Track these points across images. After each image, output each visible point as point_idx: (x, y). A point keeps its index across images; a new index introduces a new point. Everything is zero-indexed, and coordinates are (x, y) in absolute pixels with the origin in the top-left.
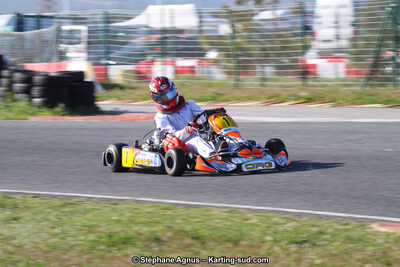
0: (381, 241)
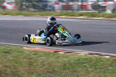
0: (27, 52)
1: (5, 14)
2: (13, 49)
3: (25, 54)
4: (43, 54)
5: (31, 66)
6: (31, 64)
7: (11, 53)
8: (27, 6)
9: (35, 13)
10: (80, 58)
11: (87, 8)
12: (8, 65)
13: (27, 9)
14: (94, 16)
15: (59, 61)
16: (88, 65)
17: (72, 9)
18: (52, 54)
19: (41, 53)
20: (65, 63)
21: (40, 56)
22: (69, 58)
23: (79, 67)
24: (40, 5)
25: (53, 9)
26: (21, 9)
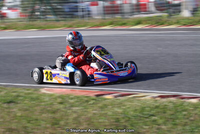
1: (5, 29)
2: (21, 94)
3: (43, 103)
4: (77, 102)
5: (56, 126)
6: (55, 123)
7: (19, 102)
8: (43, 12)
9: (57, 24)
10: (145, 106)
11: (147, 10)
12: (13, 127)
13: (42, 17)
14: (162, 24)
15: (106, 114)
16: (161, 118)
17: (121, 13)
18: (93, 99)
19: (72, 99)
20: (118, 117)
21: (72, 106)
22: (124, 107)
23: (143, 123)
24: (66, 8)
25: (89, 14)
26: (32, 18)
